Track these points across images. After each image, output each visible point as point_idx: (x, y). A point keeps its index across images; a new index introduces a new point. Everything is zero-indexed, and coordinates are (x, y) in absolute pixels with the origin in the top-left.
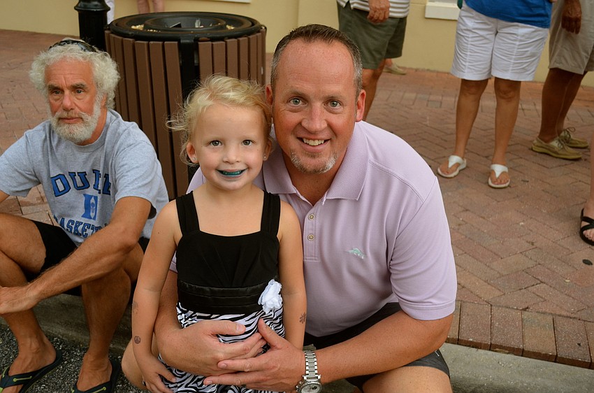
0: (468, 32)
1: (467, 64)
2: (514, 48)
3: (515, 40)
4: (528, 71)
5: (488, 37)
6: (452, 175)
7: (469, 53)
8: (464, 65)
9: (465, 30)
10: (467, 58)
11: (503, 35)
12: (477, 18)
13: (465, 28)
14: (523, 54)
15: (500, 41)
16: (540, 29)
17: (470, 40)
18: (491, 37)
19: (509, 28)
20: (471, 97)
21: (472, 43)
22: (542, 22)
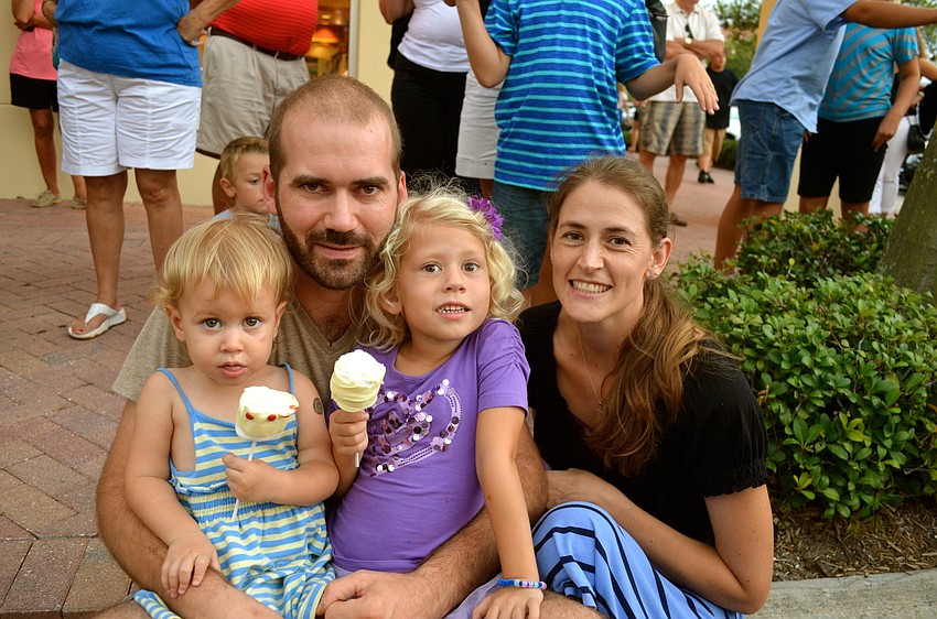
0: (71, 100)
1: (81, 151)
2: (146, 118)
3: (146, 107)
4: (176, 154)
5: (102, 105)
6: (92, 334)
7: (79, 134)
8: (77, 154)
9: (66, 97)
10: (79, 142)
11: (124, 100)
12: (79, 75)
13: (65, 94)
14: (162, 128)
15: (123, 110)
16: (183, 87)
17: (76, 112)
18: (109, 105)
19: (132, 89)
20: (104, 205)
21: (81, 117)
22: (182, 76)
